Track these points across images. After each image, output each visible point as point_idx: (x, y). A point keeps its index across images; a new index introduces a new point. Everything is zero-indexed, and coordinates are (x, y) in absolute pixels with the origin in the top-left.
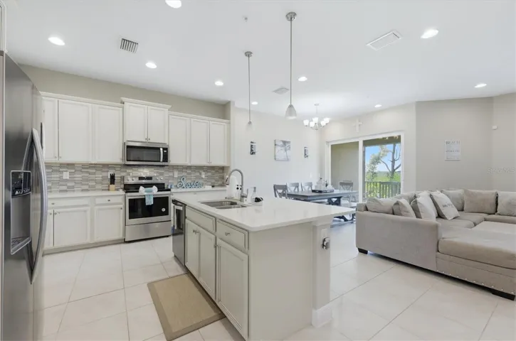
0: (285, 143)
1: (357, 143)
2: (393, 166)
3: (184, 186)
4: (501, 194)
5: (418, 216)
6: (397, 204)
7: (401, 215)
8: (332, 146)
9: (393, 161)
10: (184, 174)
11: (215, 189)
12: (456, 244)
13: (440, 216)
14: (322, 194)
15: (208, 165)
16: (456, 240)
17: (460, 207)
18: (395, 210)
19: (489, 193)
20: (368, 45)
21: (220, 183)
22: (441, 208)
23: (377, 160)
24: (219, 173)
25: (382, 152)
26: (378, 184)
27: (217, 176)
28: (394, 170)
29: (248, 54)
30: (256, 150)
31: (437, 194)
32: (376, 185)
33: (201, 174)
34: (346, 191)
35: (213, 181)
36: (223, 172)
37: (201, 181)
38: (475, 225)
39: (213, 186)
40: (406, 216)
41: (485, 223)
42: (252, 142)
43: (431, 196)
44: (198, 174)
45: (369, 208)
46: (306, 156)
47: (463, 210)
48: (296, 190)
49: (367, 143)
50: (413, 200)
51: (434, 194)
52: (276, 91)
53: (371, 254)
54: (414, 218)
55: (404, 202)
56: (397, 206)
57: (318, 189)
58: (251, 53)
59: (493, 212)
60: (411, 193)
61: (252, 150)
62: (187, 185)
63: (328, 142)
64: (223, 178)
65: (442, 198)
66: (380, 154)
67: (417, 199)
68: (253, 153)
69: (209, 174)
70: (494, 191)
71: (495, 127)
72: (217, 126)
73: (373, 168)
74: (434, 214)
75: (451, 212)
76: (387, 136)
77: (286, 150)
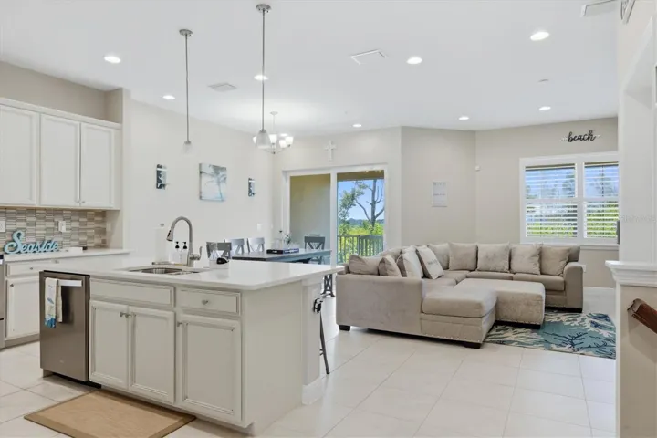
0: (217, 169)
1: (328, 177)
2: (373, 212)
3: (20, 248)
4: (481, 246)
5: (404, 275)
6: (383, 261)
7: (386, 275)
8: (292, 178)
9: (374, 204)
10: (21, 225)
11: (89, 253)
12: (438, 302)
13: (426, 276)
14: (284, 255)
15: (78, 206)
16: (437, 297)
17: (445, 265)
18: (380, 270)
19: (470, 246)
20: (352, 57)
21: (97, 241)
22: (427, 265)
23: (350, 201)
24: (97, 222)
25: (357, 189)
26: (355, 239)
27: (92, 227)
28: (374, 218)
29: (186, 33)
30: (166, 180)
31: (424, 250)
32: (353, 242)
33: (57, 224)
34: (315, 251)
35: (83, 238)
36: (103, 222)
37: (57, 239)
38: (457, 283)
39: (85, 249)
40: (393, 275)
41: (466, 280)
42: (158, 166)
43: (417, 251)
44: (50, 225)
45: (351, 270)
46: (251, 193)
47: (447, 268)
48: (240, 252)
49: (341, 177)
50: (399, 258)
51: (419, 249)
52: (214, 87)
53: (354, 330)
54: (399, 277)
55: (390, 259)
56: (382, 265)
57: (278, 248)
58: (190, 32)
59: (472, 267)
60: (396, 249)
61: (159, 181)
62: (27, 248)
63: (285, 172)
64: (103, 232)
65: (428, 255)
66: (354, 190)
67: (403, 255)
68: (160, 185)
69: (75, 225)
70: (475, 244)
71: (477, 168)
72: (96, 132)
73: (345, 215)
74: (419, 273)
75: (435, 270)
76: (366, 169)
77: (219, 183)
